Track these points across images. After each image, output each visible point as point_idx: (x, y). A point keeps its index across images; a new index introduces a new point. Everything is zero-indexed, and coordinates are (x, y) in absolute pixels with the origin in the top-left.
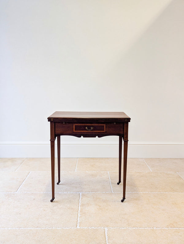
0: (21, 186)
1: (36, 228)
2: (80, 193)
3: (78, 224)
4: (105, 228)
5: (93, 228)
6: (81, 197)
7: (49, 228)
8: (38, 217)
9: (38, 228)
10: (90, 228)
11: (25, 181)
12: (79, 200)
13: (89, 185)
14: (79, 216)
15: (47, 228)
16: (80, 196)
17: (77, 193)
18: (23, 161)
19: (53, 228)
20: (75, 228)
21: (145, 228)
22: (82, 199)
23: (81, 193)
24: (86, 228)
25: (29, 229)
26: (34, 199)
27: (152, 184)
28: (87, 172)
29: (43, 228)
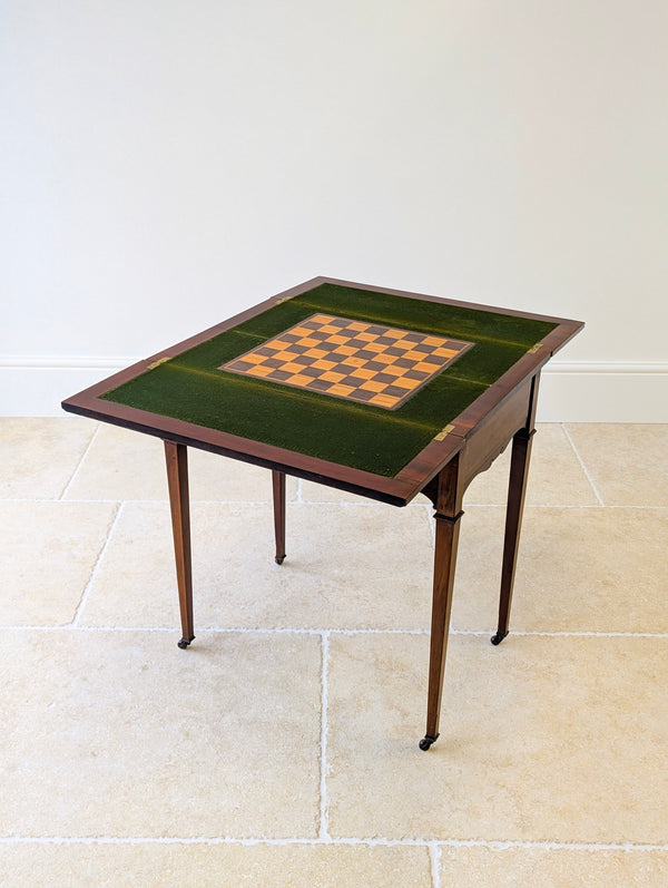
0: (90, 585)
1: (161, 840)
2: (322, 632)
3: (323, 819)
4: (429, 844)
5: (383, 841)
6: (327, 657)
7: (210, 842)
8: (163, 776)
9: (167, 840)
10: (373, 843)
11: (102, 556)
12: (321, 672)
13: (357, 588)
14: (323, 769)
15: (202, 840)
16: (325, 651)
17: (312, 632)
18: (91, 438)
19: (228, 840)
20: (314, 842)
21: (592, 848)
22: (331, 666)
23: (326, 634)
24: (353, 842)
25: (134, 841)
26: (144, 668)
27: (606, 583)
28: (346, 504)
29: (188, 841)
